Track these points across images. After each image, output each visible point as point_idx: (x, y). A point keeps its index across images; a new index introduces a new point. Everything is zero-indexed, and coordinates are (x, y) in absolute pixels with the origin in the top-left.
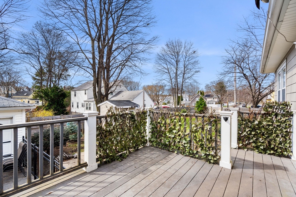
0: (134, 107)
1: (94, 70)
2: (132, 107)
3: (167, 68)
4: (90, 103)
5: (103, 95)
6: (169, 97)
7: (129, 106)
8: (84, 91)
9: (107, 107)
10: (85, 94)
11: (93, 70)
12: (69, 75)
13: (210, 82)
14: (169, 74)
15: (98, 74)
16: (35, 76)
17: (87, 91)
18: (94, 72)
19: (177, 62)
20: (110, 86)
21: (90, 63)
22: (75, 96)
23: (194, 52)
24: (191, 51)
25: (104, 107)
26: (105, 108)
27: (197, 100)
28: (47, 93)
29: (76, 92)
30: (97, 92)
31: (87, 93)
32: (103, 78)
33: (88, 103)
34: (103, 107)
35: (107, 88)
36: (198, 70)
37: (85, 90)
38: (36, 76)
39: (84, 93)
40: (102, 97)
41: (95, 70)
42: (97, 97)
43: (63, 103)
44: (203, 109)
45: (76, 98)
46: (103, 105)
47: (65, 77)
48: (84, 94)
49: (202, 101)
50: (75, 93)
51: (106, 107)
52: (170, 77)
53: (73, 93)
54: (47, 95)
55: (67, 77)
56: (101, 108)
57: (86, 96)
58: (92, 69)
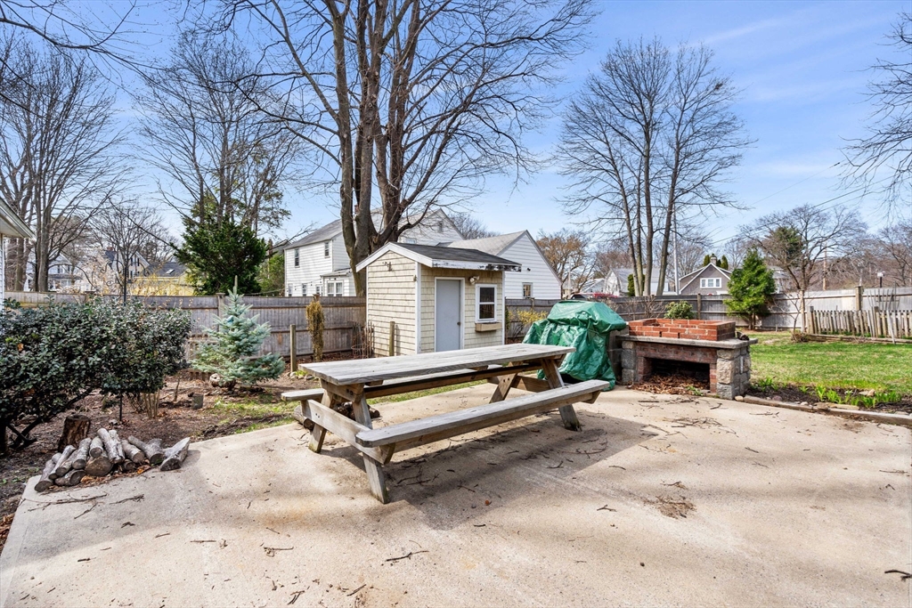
0: (500, 267)
1: (345, 136)
2: (490, 267)
3: (606, 153)
4: (339, 280)
5: (376, 234)
6: (598, 280)
7: (481, 264)
8: (323, 245)
9: (390, 270)
10: (327, 253)
11: (342, 138)
12: (285, 213)
13: (758, 219)
14: (618, 175)
15: (359, 153)
16: (189, 214)
17: (331, 244)
18: (346, 143)
19: (648, 127)
20: (404, 200)
21: (329, 109)
22: (297, 264)
23: (718, 87)
24: (704, 83)
25: (379, 269)
26: (383, 274)
27: (703, 285)
28: (202, 244)
29: (301, 251)
30: (357, 220)
31: (330, 253)
32: (379, 174)
33: (335, 282)
34: (375, 269)
35: (394, 207)
36: (733, 151)
37: (326, 242)
38: (194, 216)
39: (324, 251)
40: (375, 239)
41: (349, 136)
42: (354, 239)
43: (252, 278)
44: (762, 300)
45: (301, 269)
46: (376, 263)
47: (276, 218)
48: (324, 254)
49: (758, 268)
50: (297, 255)
51: (386, 268)
52: (622, 186)
53: (289, 256)
54: (202, 249)
55: (280, 216)
56: (369, 275)
57: (329, 261)
58: (338, 133)
